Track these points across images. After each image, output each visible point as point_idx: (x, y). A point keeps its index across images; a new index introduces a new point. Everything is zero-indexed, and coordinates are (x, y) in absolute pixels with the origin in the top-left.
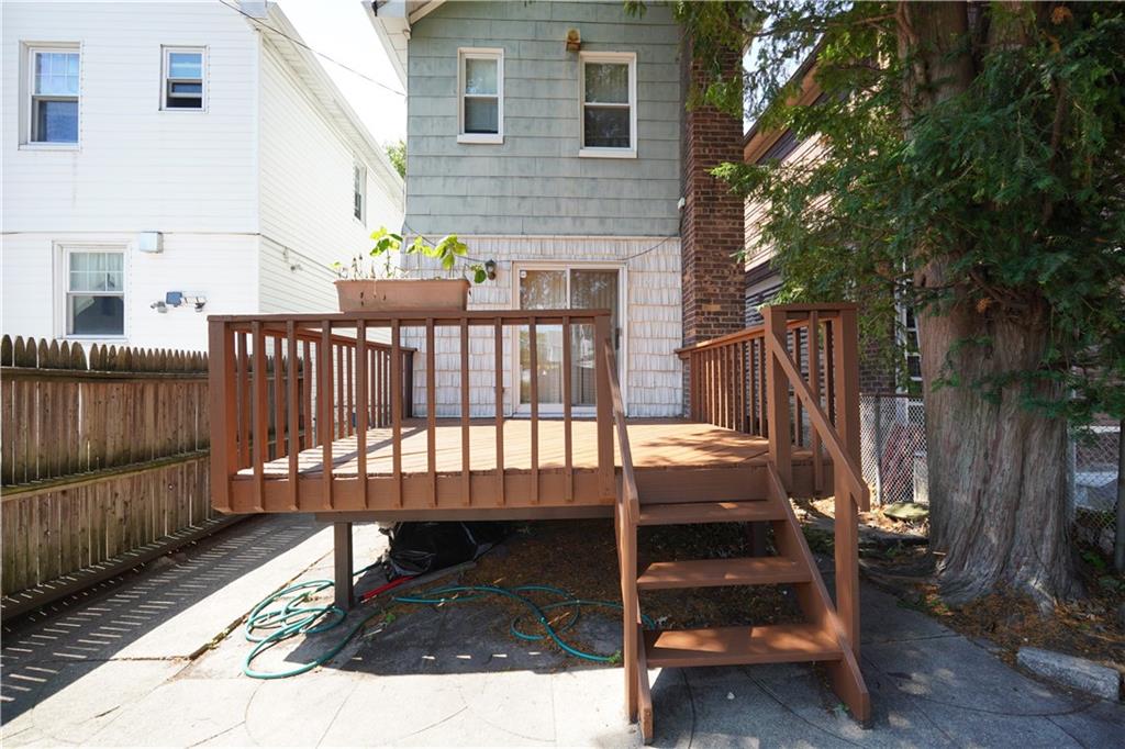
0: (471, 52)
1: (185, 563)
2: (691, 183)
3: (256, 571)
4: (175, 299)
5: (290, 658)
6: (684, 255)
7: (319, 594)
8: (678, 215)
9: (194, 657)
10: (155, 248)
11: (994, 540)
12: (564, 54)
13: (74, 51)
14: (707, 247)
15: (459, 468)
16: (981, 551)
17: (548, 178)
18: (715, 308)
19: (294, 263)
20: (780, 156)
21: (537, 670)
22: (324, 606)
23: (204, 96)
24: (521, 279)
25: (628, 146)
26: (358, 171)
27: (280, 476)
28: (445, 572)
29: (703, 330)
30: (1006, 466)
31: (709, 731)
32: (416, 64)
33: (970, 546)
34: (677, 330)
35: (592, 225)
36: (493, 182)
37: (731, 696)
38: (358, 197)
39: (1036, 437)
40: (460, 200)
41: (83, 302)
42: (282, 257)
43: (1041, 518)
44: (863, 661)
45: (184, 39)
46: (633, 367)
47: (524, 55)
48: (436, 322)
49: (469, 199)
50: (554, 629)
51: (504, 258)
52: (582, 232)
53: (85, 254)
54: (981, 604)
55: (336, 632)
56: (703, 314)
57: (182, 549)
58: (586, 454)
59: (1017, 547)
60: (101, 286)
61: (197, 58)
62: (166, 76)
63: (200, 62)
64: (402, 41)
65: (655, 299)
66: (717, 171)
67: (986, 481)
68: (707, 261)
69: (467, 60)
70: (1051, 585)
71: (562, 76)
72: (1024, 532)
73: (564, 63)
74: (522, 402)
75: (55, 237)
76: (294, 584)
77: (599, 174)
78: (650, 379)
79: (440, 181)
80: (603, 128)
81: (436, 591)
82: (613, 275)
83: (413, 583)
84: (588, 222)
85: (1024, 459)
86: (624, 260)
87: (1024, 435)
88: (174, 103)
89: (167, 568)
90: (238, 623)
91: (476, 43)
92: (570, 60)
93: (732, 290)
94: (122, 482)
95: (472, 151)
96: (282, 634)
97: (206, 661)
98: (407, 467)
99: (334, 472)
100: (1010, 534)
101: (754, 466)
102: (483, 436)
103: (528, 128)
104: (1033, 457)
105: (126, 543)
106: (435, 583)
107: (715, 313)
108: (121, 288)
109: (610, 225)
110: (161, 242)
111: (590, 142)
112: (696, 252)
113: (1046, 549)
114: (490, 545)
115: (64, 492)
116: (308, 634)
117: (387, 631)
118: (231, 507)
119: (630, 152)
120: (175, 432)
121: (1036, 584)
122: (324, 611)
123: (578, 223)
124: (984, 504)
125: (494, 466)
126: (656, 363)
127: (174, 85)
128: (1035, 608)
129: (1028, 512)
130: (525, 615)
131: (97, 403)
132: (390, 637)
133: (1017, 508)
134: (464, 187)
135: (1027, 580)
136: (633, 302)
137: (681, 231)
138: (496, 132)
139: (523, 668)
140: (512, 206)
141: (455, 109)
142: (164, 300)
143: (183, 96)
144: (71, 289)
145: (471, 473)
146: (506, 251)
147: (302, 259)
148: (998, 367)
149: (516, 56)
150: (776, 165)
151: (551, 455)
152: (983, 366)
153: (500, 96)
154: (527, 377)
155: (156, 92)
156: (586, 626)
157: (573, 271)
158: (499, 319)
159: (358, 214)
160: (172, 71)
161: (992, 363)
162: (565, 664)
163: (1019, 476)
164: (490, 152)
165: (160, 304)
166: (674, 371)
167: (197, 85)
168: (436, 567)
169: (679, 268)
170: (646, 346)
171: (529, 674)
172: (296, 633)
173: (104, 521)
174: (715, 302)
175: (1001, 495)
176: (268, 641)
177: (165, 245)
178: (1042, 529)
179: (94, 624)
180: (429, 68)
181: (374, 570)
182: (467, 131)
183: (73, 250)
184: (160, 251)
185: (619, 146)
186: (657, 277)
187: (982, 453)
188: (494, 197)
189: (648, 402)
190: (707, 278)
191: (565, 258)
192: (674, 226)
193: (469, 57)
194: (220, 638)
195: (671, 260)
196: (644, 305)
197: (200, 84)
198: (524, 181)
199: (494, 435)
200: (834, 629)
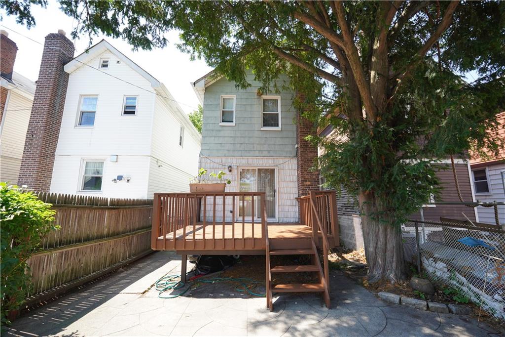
0: (225, 96)
1: (127, 271)
2: (299, 140)
3: (151, 273)
4: (120, 178)
5: (170, 294)
6: (298, 164)
7: (175, 279)
8: (296, 150)
9: (143, 293)
10: (115, 161)
11: (380, 262)
12: (256, 96)
13: (96, 97)
14: (305, 162)
15: (222, 238)
16: (377, 266)
17: (250, 137)
18: (308, 183)
19: (159, 164)
20: (326, 134)
21: (243, 298)
22: (178, 282)
23: (136, 110)
24: (240, 172)
25: (278, 126)
26: (181, 128)
27: (170, 239)
28: (214, 274)
29: (304, 191)
30: (381, 239)
31: (288, 309)
32: (206, 100)
33: (375, 264)
34: (295, 190)
35: (265, 153)
36: (231, 139)
37: (296, 303)
38: (181, 137)
39: (389, 230)
40: (219, 145)
41: (88, 178)
42: (156, 163)
43: (392, 255)
44: (330, 292)
45: (131, 92)
46: (280, 204)
47: (242, 97)
48: (216, 195)
49: (223, 145)
50: (248, 289)
51: (235, 165)
52: (262, 155)
53: (91, 162)
54: (377, 282)
55: (182, 289)
56: (304, 185)
57: (125, 266)
58: (258, 234)
59: (387, 264)
60: (95, 173)
61: (135, 99)
62: (124, 104)
63: (136, 100)
64: (203, 93)
65: (288, 179)
66: (306, 138)
67: (377, 244)
68: (305, 167)
69: (224, 99)
70: (396, 275)
71: (255, 103)
72: (388, 259)
73: (256, 100)
74: (240, 216)
75: (82, 156)
76: (166, 276)
77: (268, 136)
78: (286, 208)
79: (213, 138)
80: (270, 120)
81: (212, 279)
82: (273, 171)
83: (204, 276)
84: (264, 152)
85: (386, 238)
86: (277, 166)
87: (385, 230)
88: (126, 113)
89: (122, 272)
90: (152, 286)
91: (227, 93)
92: (258, 98)
93: (314, 177)
94: (112, 241)
95: (224, 128)
96: (167, 288)
97: (147, 294)
98: (207, 237)
99: (186, 238)
100: (384, 260)
101: (308, 239)
102: (228, 228)
103: (243, 121)
104: (388, 236)
105: (111, 263)
106: (211, 277)
107: (309, 185)
108: (102, 174)
109: (272, 153)
110: (117, 158)
111: (265, 125)
112: (301, 164)
113: (394, 265)
114: (228, 266)
115: (100, 244)
116: (174, 289)
117: (197, 289)
118: (156, 248)
119: (279, 129)
120: (126, 226)
121: (392, 276)
122: (177, 283)
123: (260, 152)
124: (377, 251)
125: (231, 237)
126: (289, 203)
127: (126, 107)
128: (390, 282)
129: (388, 254)
130: (240, 285)
131: (109, 216)
132: (199, 290)
133: (385, 252)
134: (221, 140)
135: (390, 275)
136: (280, 180)
137: (297, 156)
138: (233, 122)
139: (239, 297)
140: (238, 146)
141: (219, 114)
142: (116, 178)
143: (129, 111)
144: (85, 174)
145: (225, 239)
146: (235, 162)
147: (163, 163)
148: (377, 210)
149: (240, 97)
150: (325, 137)
151: (248, 234)
152: (373, 209)
153: (234, 110)
154: (241, 204)
155: (121, 109)
156: (258, 289)
157: (258, 169)
158: (234, 194)
159: (180, 144)
160: (126, 103)
161: (375, 208)
162: (252, 296)
163: (385, 242)
164: (230, 128)
165: (115, 180)
166: (295, 206)
167: (134, 107)
168: (212, 272)
169: (296, 168)
170: (285, 196)
171: (240, 299)
172: (170, 289)
173: (107, 254)
174: (309, 181)
175: (381, 248)
176: (163, 290)
177: (118, 160)
178: (393, 259)
179: (108, 286)
180: (211, 101)
181: (191, 273)
182: (223, 122)
183: (87, 161)
184: (117, 161)
185: (275, 126)
186: (288, 171)
187: (375, 235)
188: (231, 144)
189: (286, 216)
190: (305, 173)
191: (255, 165)
192: (294, 154)
193: (224, 97)
194: (149, 289)
195: (294, 165)
196: (285, 181)
197: (135, 107)
198: (242, 138)
199: (232, 228)
200: (324, 283)
